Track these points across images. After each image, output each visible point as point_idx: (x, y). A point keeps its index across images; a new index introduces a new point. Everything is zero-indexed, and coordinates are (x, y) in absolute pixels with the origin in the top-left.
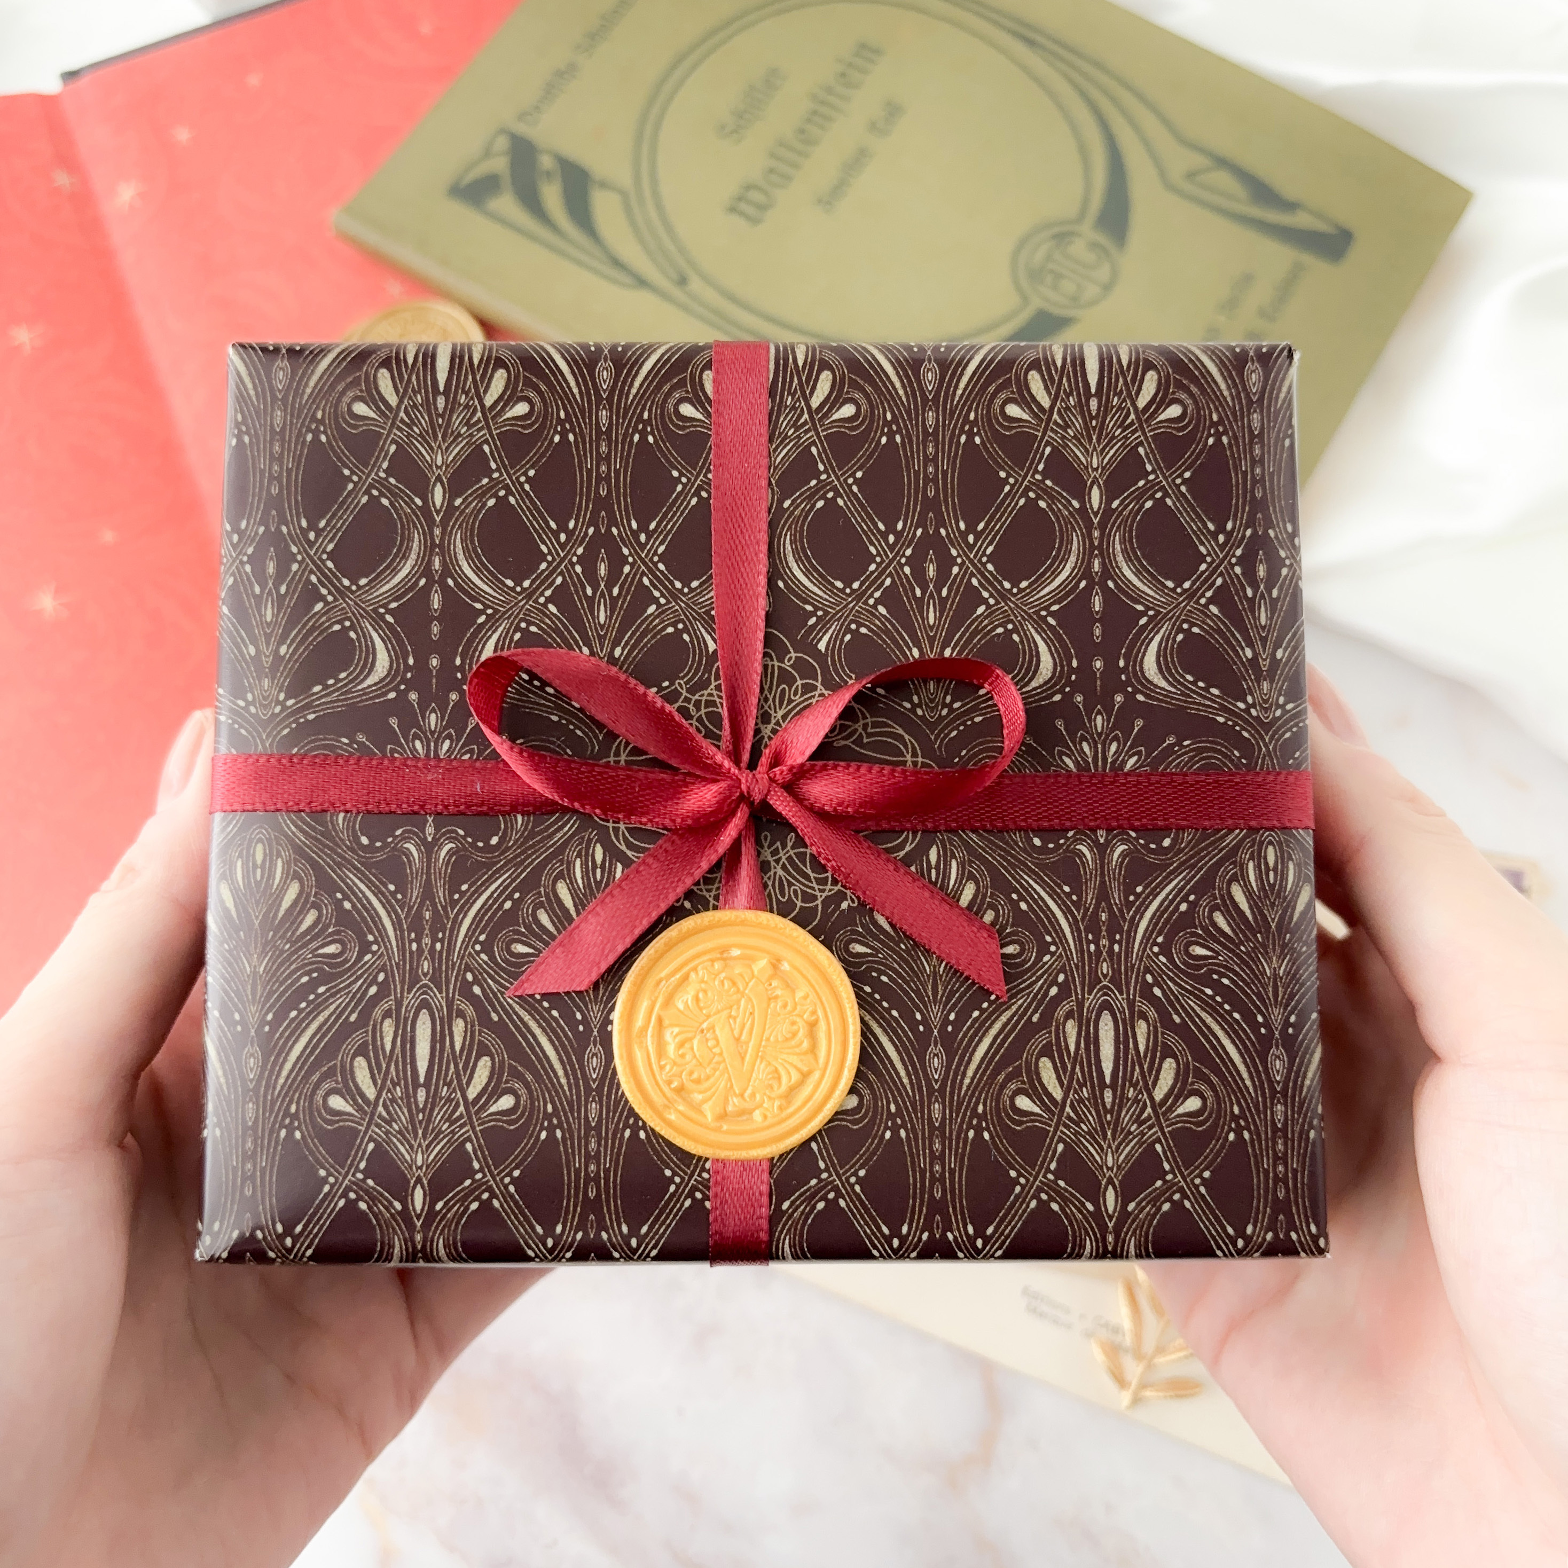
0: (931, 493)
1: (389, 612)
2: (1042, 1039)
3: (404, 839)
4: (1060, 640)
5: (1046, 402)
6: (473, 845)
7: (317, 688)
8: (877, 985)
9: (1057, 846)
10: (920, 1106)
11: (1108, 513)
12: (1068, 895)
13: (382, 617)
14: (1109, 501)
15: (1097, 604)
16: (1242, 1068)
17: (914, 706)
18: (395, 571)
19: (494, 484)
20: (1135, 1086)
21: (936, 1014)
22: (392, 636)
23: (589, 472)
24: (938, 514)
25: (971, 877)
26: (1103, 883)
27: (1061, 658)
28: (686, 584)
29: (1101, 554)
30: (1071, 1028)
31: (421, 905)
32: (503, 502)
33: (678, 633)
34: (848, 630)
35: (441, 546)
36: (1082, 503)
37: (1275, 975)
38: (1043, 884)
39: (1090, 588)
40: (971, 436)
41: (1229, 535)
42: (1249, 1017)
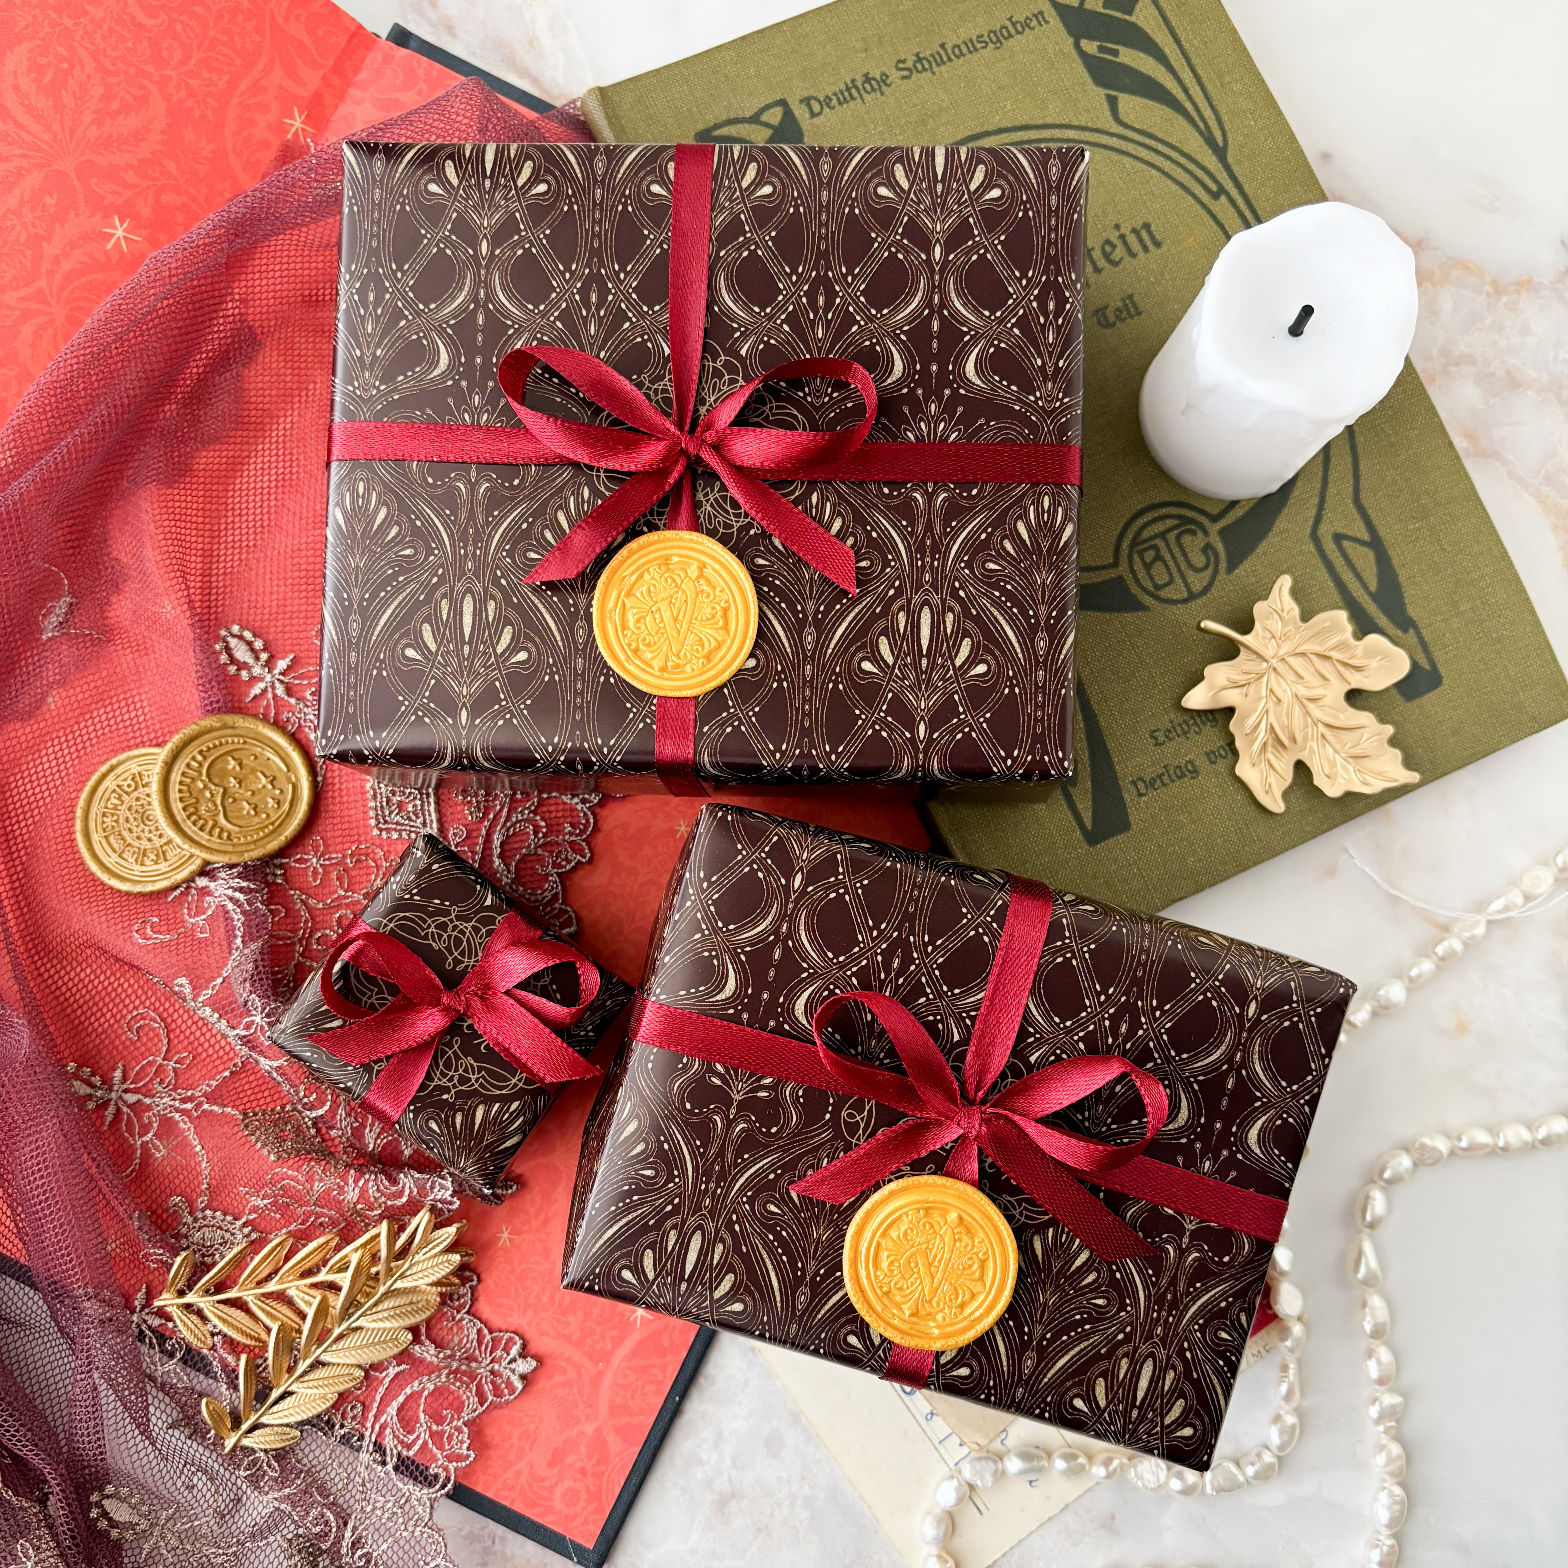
0: (823, 247)
1: (449, 326)
2: (882, 624)
3: (456, 479)
4: (909, 351)
5: (905, 185)
6: (502, 485)
7: (401, 378)
8: (772, 586)
9: (900, 494)
10: (797, 667)
11: (945, 263)
12: (905, 527)
13: (444, 330)
14: (947, 255)
15: (935, 326)
16: (1016, 645)
17: (806, 395)
18: (454, 299)
19: (522, 239)
20: (943, 656)
21: (811, 605)
22: (450, 343)
23: (587, 231)
24: (828, 261)
25: (840, 514)
26: (929, 519)
27: (909, 363)
28: (651, 307)
29: (940, 292)
30: (902, 617)
31: (467, 524)
32: (527, 251)
33: (644, 342)
34: (762, 341)
35: (485, 282)
36: (928, 256)
37: (1044, 584)
38: (889, 520)
39: (930, 315)
40: (852, 208)
41: (1029, 280)
42: (1023, 611)
